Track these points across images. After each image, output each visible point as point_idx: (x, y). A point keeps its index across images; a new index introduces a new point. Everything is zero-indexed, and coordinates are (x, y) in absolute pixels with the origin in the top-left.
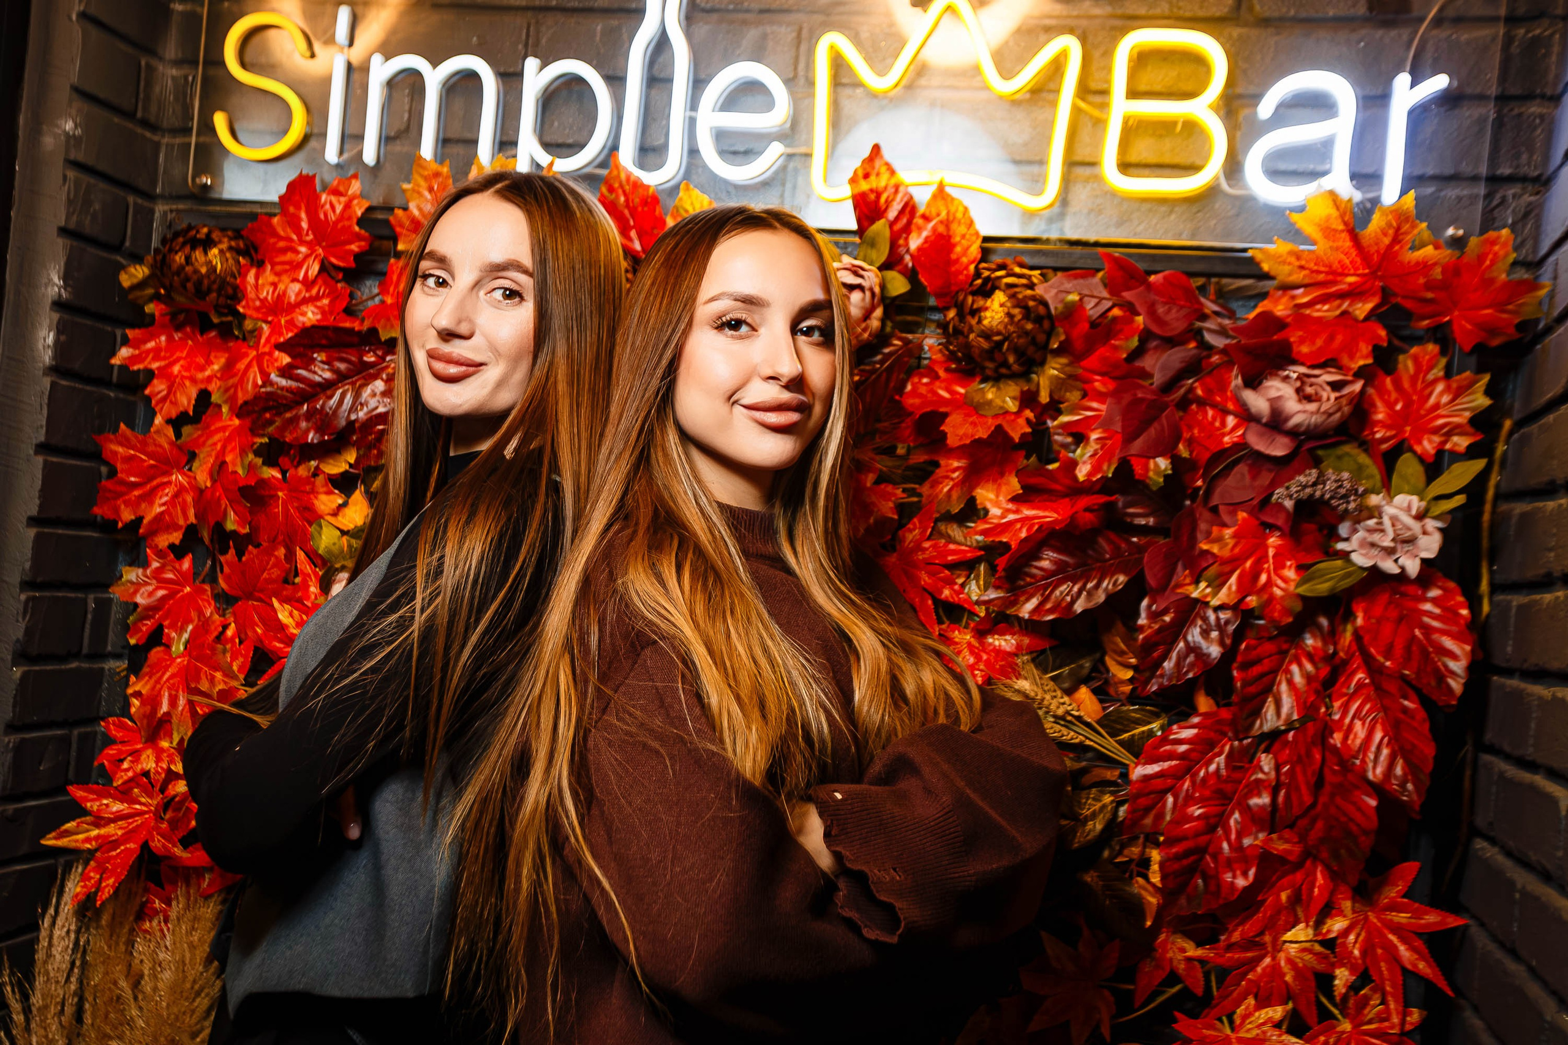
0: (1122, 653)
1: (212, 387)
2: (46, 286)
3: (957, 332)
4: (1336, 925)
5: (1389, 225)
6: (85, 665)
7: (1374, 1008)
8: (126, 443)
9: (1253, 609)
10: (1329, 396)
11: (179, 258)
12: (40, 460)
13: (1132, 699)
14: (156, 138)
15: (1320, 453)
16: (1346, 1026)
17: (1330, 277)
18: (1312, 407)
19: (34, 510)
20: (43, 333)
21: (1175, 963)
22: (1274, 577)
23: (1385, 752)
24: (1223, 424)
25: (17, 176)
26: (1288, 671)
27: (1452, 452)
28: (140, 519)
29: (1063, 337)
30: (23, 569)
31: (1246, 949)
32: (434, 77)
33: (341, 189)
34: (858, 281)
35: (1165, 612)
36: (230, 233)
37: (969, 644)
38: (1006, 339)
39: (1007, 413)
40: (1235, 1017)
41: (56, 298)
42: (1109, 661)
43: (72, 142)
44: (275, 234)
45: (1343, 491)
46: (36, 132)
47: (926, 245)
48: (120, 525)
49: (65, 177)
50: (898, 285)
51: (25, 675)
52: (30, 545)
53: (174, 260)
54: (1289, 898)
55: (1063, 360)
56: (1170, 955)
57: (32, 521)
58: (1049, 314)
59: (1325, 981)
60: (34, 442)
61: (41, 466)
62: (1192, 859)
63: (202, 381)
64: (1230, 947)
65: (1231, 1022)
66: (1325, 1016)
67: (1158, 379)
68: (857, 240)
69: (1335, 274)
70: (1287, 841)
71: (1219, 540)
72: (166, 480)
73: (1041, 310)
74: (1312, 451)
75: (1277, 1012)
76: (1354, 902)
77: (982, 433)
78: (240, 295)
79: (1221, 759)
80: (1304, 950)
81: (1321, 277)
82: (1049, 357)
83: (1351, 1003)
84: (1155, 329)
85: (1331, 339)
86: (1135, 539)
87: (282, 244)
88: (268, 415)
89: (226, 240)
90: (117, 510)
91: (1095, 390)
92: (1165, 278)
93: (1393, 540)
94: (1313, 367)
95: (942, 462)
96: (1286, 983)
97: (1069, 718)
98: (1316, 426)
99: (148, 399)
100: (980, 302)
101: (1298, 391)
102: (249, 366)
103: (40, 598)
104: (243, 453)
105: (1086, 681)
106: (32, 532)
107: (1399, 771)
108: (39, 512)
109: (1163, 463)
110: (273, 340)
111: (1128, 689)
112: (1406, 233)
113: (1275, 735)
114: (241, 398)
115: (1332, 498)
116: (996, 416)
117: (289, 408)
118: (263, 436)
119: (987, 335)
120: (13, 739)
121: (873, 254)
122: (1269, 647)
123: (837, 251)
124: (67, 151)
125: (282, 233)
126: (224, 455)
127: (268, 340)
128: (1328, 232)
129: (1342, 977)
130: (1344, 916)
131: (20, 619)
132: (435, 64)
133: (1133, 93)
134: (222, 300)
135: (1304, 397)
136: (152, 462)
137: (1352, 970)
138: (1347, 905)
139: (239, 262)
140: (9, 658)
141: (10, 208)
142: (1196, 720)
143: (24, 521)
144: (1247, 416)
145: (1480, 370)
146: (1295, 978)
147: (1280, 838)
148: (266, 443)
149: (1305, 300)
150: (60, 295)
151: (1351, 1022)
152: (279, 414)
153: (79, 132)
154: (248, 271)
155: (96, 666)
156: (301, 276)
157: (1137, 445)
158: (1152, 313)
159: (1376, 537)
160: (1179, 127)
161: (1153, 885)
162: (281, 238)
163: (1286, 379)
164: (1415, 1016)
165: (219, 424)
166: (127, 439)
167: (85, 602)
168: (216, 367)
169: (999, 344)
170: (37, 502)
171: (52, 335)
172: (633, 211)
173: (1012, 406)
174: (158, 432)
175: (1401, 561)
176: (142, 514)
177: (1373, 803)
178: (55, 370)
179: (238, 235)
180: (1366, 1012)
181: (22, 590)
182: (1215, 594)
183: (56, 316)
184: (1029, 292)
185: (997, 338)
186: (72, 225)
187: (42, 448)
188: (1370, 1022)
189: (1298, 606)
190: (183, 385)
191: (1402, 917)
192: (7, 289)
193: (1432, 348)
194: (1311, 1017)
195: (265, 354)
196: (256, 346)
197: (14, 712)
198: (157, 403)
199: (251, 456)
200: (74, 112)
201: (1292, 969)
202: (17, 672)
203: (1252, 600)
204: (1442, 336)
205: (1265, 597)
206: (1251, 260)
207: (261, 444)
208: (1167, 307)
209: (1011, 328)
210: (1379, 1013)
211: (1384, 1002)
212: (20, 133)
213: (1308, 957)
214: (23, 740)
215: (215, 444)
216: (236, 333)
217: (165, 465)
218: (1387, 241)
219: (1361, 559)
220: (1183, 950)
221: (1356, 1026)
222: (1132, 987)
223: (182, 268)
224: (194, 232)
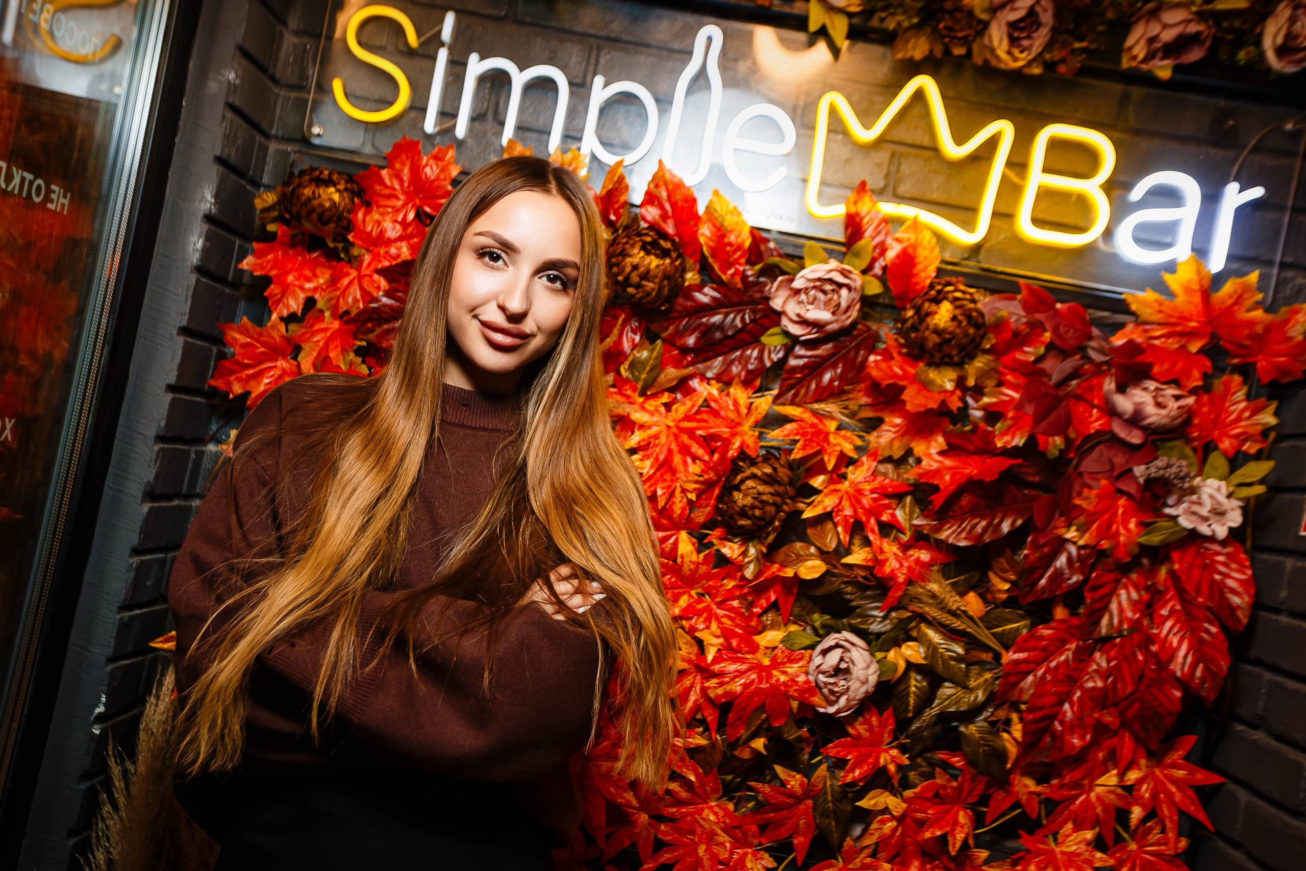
0: (1005, 571)
1: (317, 296)
2: (201, 201)
3: (914, 328)
4: (1133, 776)
5: (1235, 292)
6: (183, 503)
7: (1155, 836)
8: (245, 332)
9: (1105, 550)
10: (1173, 405)
11: (307, 192)
12: (181, 340)
13: (1006, 604)
14: (276, 90)
15: (1158, 443)
16: (1133, 846)
17: (1179, 321)
18: (1164, 412)
19: (172, 379)
20: (193, 238)
21: (1020, 794)
22: (1121, 529)
23: (1189, 659)
24: (1091, 415)
25: (184, 111)
26: (1118, 596)
27: (1246, 453)
28: (247, 394)
29: (994, 341)
30: (159, 426)
31: (1073, 789)
32: (519, 79)
33: (440, 155)
34: (846, 281)
35: (1044, 545)
36: (344, 176)
37: (895, 554)
38: (953, 338)
39: (946, 391)
40: (1059, 836)
41: (208, 212)
42: (991, 575)
43: (232, 88)
44: (382, 182)
45: (1182, 474)
46: (203, 76)
47: (898, 261)
48: (231, 396)
49: (224, 117)
50: (874, 288)
51: (151, 509)
52: (167, 407)
53: (303, 194)
54: (1104, 756)
55: (989, 357)
56: (1017, 789)
57: (171, 388)
58: (984, 324)
59: (1122, 815)
60: (178, 325)
61: (181, 345)
62: (1047, 722)
63: (309, 290)
64: (1062, 786)
65: (1055, 840)
66: (1119, 839)
67: (1055, 378)
68: (844, 249)
69: (1183, 318)
70: (1111, 716)
71: (1087, 498)
72: (273, 364)
73: (980, 320)
74: (1154, 441)
75: (1089, 835)
76: (1148, 759)
77: (933, 405)
78: (351, 228)
79: (1069, 654)
80: (1110, 792)
81: (1173, 320)
82: (979, 354)
83: (1140, 831)
84: (1058, 343)
85: (1174, 364)
86: (1026, 492)
87: (387, 192)
88: (370, 325)
89: (343, 182)
90: (229, 385)
91: (1008, 381)
92: (1069, 308)
93: (1210, 512)
94: (1163, 383)
95: (887, 419)
96: (1097, 814)
97: (958, 612)
98: (1164, 425)
99: (266, 300)
100: (934, 308)
101: (1155, 398)
102: (351, 283)
103: (168, 449)
104: (344, 351)
105: (972, 588)
106: (169, 397)
107: (1198, 673)
108: (177, 381)
109: (1058, 440)
110: (373, 267)
111: (1004, 596)
112: (1247, 299)
113: (1108, 639)
114: (342, 308)
115: (1174, 478)
116: (940, 393)
117: (387, 321)
118: (362, 340)
119: (937, 331)
120: (136, 560)
121: (857, 262)
122: (1109, 577)
123: (825, 255)
124: (227, 96)
125: (388, 183)
126: (327, 351)
127: (369, 265)
128: (1188, 290)
129: (1137, 813)
130: (1140, 769)
131: (152, 466)
132: (522, 69)
133: (1046, 170)
134: (339, 229)
135: (1159, 405)
136: (263, 349)
137: (1144, 807)
138: (1143, 762)
139: (353, 202)
140: (140, 496)
141: (174, 135)
142: (1054, 624)
143: (164, 387)
144: (1111, 411)
145: (1271, 398)
146: (1103, 810)
147: (1108, 713)
148: (364, 347)
149: (1158, 333)
150: (210, 209)
151: (1137, 844)
152: (380, 325)
153: (238, 81)
154: (359, 210)
155: (188, 504)
156: (400, 219)
157: (1043, 426)
158: (1055, 331)
159: (1195, 508)
160: (1074, 198)
161: (1014, 739)
162: (386, 186)
163: (1145, 389)
164: (1183, 843)
165: (322, 326)
166: (247, 331)
167: (188, 452)
168: (321, 281)
169: (948, 341)
170: (176, 373)
171: (201, 241)
172: (673, 205)
173: (949, 386)
174: (273, 327)
175: (1213, 526)
176: (250, 389)
177: (1178, 694)
178: (200, 270)
179: (350, 179)
180: (1150, 837)
181: (156, 442)
182: (1081, 537)
183: (206, 227)
184: (972, 305)
185: (948, 336)
186: (224, 156)
187: (184, 331)
188: (1152, 845)
189: (1135, 550)
190: (294, 292)
191: (1180, 773)
192: (166, 200)
193: (1237, 378)
194: (1109, 839)
195: (365, 275)
196: (359, 269)
197: (139, 539)
198: (274, 303)
199: (352, 356)
200: (236, 66)
201: (1101, 805)
202: (146, 508)
203: (1105, 544)
204: (1245, 371)
205: (1114, 542)
206: (1123, 301)
207: (360, 346)
208: (1066, 329)
209: (958, 331)
210: (1160, 839)
211: (1163, 831)
212: (190, 76)
213: (1112, 797)
214: (142, 561)
215: (318, 341)
216: (342, 256)
217: (274, 352)
218: (1230, 302)
219: (1186, 522)
220: (1026, 786)
221: (1141, 846)
222: (985, 809)
223: (309, 200)
224: (317, 173)
